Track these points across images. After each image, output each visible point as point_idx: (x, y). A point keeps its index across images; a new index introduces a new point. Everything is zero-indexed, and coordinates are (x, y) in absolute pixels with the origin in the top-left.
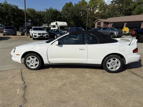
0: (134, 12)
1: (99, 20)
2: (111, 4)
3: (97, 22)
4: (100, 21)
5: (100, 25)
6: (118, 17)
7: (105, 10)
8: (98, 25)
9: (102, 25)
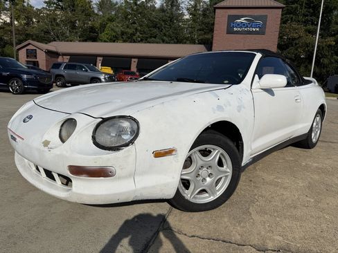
0: (103, 36)
1: (29, 44)
2: (45, 6)
3: (24, 50)
4: (35, 48)
5: (36, 57)
6: (71, 41)
7: (29, 18)
8: (27, 56)
9: (41, 58)
